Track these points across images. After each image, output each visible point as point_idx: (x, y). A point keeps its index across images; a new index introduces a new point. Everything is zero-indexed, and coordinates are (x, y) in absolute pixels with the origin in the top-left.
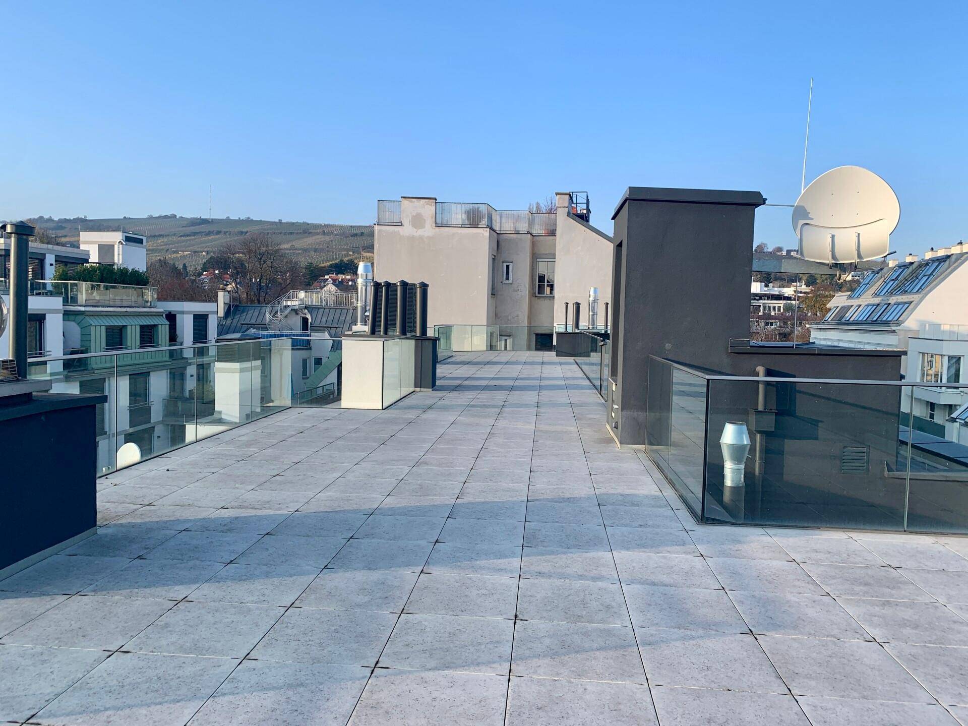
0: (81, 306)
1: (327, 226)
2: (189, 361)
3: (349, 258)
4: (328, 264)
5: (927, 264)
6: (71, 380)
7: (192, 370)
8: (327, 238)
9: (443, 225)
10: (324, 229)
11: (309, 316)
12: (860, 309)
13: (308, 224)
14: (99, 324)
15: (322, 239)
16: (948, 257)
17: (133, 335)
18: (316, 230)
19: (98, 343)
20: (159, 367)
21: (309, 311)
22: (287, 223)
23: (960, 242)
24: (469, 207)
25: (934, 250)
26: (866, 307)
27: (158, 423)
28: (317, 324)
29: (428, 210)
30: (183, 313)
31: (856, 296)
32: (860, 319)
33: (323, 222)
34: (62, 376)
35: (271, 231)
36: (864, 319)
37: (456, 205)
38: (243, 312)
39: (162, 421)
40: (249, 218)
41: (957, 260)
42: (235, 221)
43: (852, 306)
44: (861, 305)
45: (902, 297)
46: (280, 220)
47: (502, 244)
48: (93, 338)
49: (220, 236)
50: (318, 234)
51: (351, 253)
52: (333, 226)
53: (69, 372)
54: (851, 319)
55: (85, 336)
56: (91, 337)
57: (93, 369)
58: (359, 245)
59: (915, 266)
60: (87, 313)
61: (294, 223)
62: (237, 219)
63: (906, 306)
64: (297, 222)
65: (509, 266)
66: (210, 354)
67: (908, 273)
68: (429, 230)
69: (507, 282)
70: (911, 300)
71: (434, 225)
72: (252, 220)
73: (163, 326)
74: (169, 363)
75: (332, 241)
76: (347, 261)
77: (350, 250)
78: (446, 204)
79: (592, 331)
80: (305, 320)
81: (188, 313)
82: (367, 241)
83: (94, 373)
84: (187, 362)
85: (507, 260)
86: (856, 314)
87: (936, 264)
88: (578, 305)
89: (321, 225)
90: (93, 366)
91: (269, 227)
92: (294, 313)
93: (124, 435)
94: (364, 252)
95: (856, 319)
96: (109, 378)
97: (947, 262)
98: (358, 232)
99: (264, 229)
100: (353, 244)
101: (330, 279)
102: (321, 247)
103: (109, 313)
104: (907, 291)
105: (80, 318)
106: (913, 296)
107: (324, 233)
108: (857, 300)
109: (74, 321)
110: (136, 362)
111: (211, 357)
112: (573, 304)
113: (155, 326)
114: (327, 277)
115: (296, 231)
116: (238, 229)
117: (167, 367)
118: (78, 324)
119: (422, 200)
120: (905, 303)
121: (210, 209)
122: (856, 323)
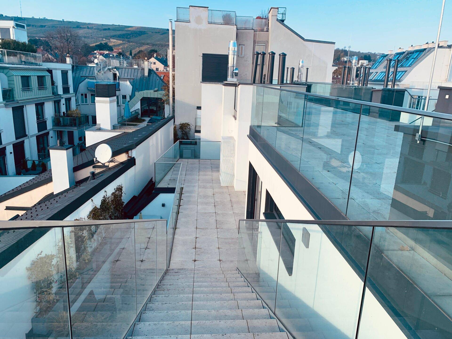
0: (5, 64)
1: (89, 24)
2: (62, 96)
3: (105, 42)
4: (94, 45)
5: (413, 53)
6: (8, 106)
7: (63, 101)
8: (90, 31)
9: (212, 23)
10: (88, 26)
11: (117, 73)
12: (378, 74)
13: (79, 23)
14: (17, 75)
15: (88, 31)
16: (425, 49)
17: (34, 82)
18: (83, 26)
19: (18, 86)
20: (48, 99)
21: (117, 70)
22: (67, 21)
23: (427, 42)
24: (224, 13)
25: (413, 46)
26: (381, 73)
27: (51, 130)
28: (122, 77)
29: (204, 14)
30: (56, 69)
31: (374, 68)
32: (378, 79)
33: (87, 22)
34: (3, 104)
35: (59, 26)
36: (381, 79)
37: (219, 11)
38: (81, 69)
39: (53, 128)
40: (45, 18)
41: (428, 51)
42: (38, 19)
43: (373, 72)
44: (377, 72)
45: (401, 68)
46: (63, 20)
47: (239, 35)
48: (15, 83)
49: (30, 27)
50: (85, 28)
51: (104, 39)
52: (93, 24)
53: (6, 102)
54: (373, 79)
55: (10, 81)
56: (14, 82)
57: (17, 100)
58: (108, 35)
59: (406, 53)
60: (11, 68)
61: (71, 22)
62: (38, 18)
63: (404, 73)
64: (72, 22)
65: (242, 47)
66: (70, 93)
67: (402, 57)
68: (204, 26)
69: (241, 56)
70: (406, 70)
71: (207, 23)
72: (47, 19)
73: (48, 76)
74: (53, 97)
75: (93, 32)
76: (104, 43)
77: (103, 38)
78: (213, 11)
79: (297, 83)
80: (115, 75)
81: (59, 69)
82: (112, 33)
83: (18, 103)
84: (61, 97)
85: (241, 44)
86: (375, 77)
87: (418, 53)
88: (293, 69)
89: (86, 23)
90: (17, 99)
91: (57, 23)
92: (109, 71)
93: (35, 137)
94: (112, 39)
95: (376, 79)
96: (25, 105)
97: (424, 52)
98: (107, 28)
99: (55, 25)
100: (105, 34)
101: (97, 53)
102: (88, 35)
103: (21, 68)
104: (403, 66)
105: (6, 71)
106: (407, 68)
107: (88, 28)
108: (375, 70)
109: (3, 72)
110: (37, 97)
111: (72, 94)
112: (291, 68)
113: (44, 76)
114: (95, 52)
115: (73, 26)
116: (39, 24)
117: (52, 100)
118: (5, 74)
119: (201, 8)
120: (403, 72)
121: (21, 12)
122: (375, 81)
